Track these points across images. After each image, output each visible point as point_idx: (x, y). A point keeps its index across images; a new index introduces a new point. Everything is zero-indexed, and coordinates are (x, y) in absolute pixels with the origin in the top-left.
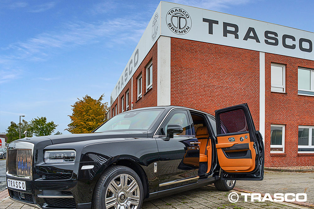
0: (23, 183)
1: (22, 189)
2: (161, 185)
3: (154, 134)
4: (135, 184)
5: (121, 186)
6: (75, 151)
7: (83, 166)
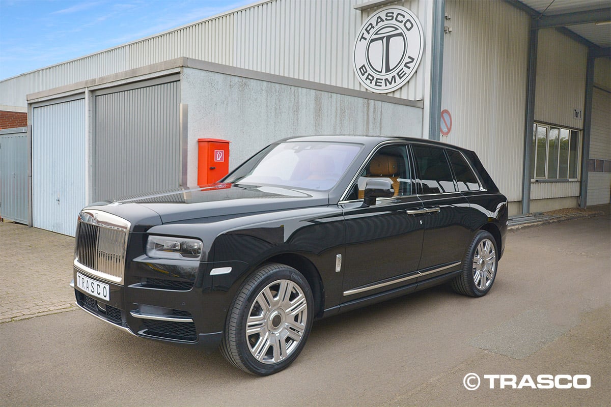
0: (104, 287)
1: (101, 296)
2: (346, 293)
3: (341, 199)
4: (302, 303)
5: (278, 301)
6: (202, 241)
7: (213, 270)
